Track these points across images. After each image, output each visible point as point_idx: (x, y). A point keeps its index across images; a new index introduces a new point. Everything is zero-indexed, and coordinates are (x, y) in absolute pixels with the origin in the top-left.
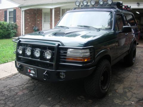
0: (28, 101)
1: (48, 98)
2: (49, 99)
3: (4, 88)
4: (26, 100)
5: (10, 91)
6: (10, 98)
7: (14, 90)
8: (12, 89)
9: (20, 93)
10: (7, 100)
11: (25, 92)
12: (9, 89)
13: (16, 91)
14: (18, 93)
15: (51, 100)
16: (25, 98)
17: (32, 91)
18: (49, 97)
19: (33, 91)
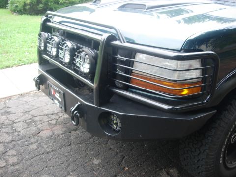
0: (50, 156)
1: (95, 157)
2: (96, 161)
3: (21, 114)
4: (48, 153)
5: (29, 125)
6: (19, 142)
7: (39, 123)
8: (37, 119)
9: (46, 134)
10: (11, 145)
11: (56, 133)
12: (31, 119)
13: (39, 126)
14: (43, 130)
15: (99, 164)
16: (47, 147)
17: (73, 130)
18: (97, 156)
19: (73, 133)
